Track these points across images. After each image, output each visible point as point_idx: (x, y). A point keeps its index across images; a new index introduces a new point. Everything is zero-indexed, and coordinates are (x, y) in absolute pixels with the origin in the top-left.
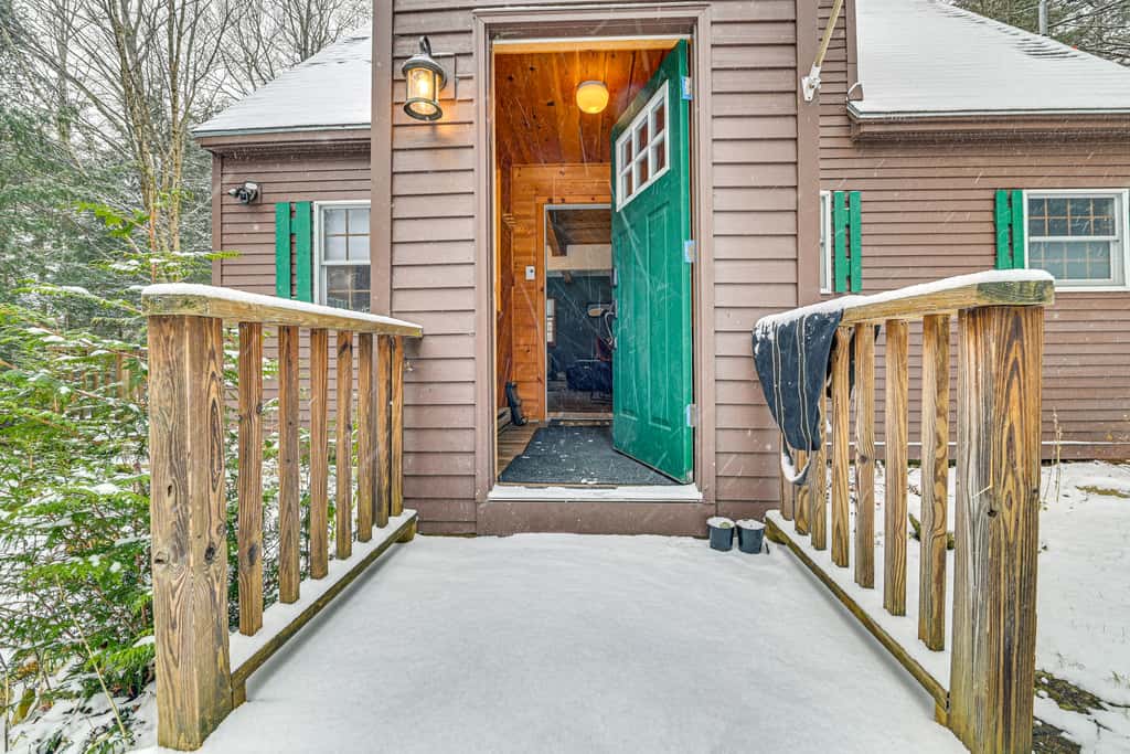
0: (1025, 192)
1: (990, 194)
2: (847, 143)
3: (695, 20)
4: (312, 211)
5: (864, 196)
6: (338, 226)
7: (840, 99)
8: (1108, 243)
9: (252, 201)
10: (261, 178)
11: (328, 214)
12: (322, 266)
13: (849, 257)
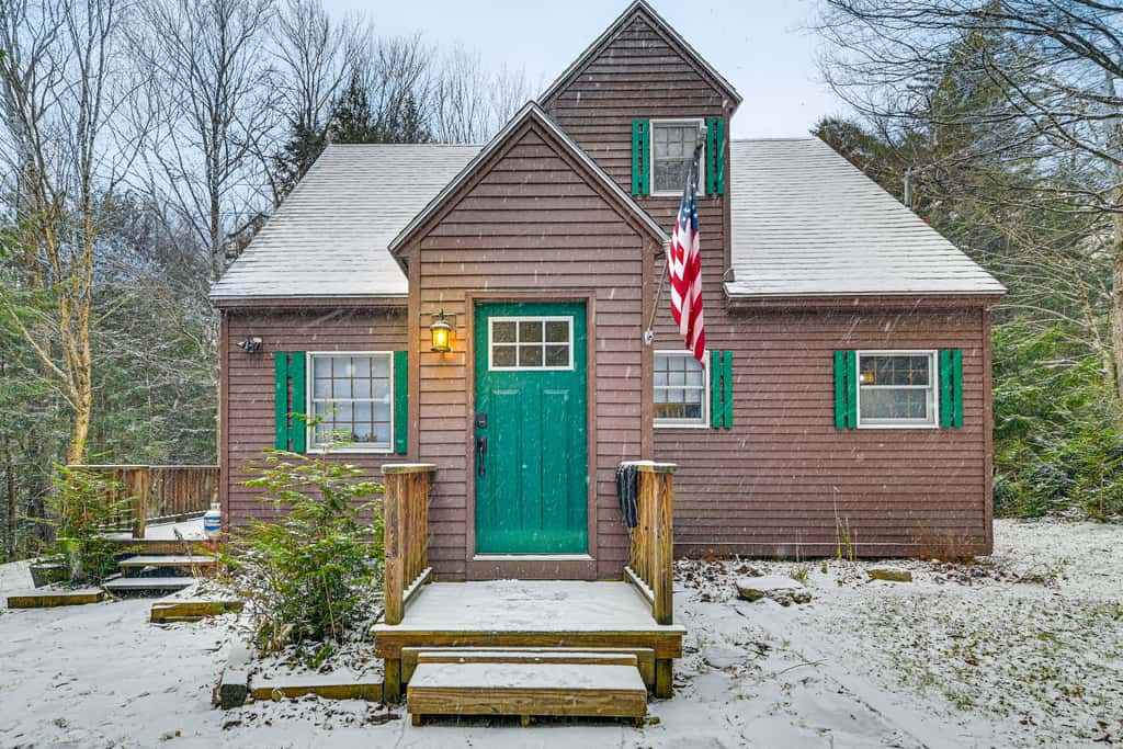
0: (858, 352)
1: (830, 354)
2: (724, 313)
3: (588, 298)
4: (305, 359)
5: (736, 354)
6: (325, 371)
7: (718, 279)
8: (924, 391)
9: (256, 352)
10: (266, 332)
11: (316, 360)
12: (312, 403)
13: (723, 400)
